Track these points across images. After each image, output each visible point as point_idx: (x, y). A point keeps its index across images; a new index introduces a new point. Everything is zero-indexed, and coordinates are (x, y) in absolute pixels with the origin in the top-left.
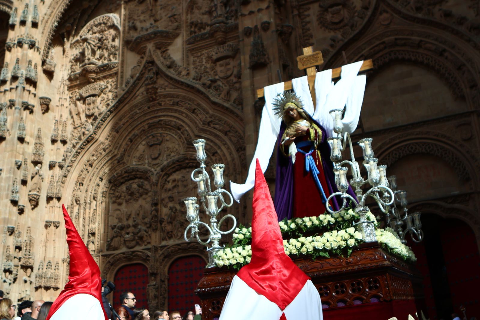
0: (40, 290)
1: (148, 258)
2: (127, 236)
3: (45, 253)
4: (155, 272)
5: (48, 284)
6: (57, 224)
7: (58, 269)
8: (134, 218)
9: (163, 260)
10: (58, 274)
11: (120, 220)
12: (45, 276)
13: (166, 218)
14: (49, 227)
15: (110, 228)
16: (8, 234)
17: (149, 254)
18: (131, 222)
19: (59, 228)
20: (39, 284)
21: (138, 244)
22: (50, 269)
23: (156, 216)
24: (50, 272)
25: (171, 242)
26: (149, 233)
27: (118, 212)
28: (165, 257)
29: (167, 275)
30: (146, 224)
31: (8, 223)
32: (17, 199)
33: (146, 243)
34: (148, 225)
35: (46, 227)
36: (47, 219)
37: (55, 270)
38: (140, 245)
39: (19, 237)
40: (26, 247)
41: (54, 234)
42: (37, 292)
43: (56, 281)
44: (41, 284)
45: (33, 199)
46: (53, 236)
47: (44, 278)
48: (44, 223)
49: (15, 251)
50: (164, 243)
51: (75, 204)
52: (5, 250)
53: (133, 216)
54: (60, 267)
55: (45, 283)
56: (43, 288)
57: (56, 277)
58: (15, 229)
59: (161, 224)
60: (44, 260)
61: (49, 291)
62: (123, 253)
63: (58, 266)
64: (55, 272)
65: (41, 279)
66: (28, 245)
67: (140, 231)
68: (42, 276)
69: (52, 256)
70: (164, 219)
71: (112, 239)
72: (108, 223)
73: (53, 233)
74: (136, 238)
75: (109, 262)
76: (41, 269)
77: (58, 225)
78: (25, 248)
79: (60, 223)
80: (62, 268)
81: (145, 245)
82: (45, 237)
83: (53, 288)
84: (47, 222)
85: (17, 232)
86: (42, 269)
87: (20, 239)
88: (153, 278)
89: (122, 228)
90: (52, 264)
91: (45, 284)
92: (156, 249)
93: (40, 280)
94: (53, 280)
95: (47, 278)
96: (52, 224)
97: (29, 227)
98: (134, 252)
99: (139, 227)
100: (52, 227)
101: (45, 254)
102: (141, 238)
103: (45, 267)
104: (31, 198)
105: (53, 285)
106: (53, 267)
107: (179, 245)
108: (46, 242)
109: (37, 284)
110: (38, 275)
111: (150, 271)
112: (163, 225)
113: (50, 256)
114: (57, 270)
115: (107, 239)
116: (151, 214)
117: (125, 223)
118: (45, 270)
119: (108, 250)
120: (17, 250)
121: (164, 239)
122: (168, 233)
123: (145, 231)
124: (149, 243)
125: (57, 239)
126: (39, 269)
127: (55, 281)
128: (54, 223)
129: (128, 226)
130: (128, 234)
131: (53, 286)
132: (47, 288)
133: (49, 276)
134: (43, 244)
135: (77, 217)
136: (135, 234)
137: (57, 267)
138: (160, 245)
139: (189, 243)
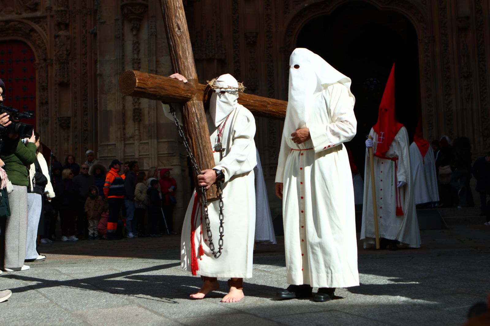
139: (7, 22)
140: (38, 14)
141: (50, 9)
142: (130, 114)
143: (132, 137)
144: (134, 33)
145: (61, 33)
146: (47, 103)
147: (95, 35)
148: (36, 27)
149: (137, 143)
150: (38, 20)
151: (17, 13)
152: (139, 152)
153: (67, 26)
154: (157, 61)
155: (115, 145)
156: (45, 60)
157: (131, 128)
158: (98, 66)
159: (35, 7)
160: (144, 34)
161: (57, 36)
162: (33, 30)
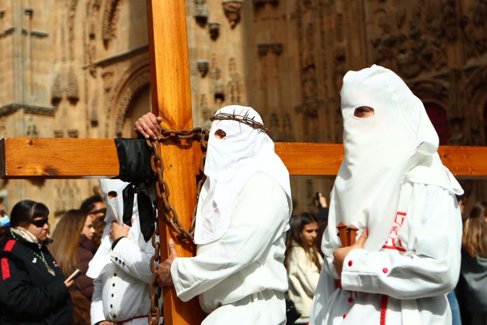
1: (445, 92)
2: (402, 57)
3: (266, 99)
4: (460, 116)
6: (277, 48)
7: (289, 125)
8: (411, 23)
9: (473, 94)
10: (289, 133)
11: (386, 28)
13: (470, 15)
14: (266, 54)
15: (370, 45)
16: (200, 75)
17: (446, 84)
18: (406, 31)
19: (282, 55)
21: (423, 68)
22: (275, 127)
23: (452, 15)
24: (276, 132)
26: (443, 46)
27: (381, 15)
28: (476, 88)
29: (482, 119)
30: (434, 30)
31: (196, 57)
32: (204, 14)
33: (437, 66)
34: (439, 33)
35: (261, 55)
36: (259, 41)
37: (284, 127)
38: (427, 70)
39: (217, 78)
40: (232, 93)
41: (275, 66)
45: (231, 10)
46: (274, 69)
48: (257, 49)
49: (216, 101)
50: (471, 63)
51: (303, 8)
52: (199, 103)
53: (409, 18)
54: (292, 122)
58: (210, 66)
59: (463, 28)
63: (289, 120)
64: (284, 132)
66: (235, 88)
67: (425, 44)
70: (467, 18)
72: (365, 37)
73: (274, 64)
74: (420, 58)
77: (279, 50)
78: (230, 96)
79: (284, 46)
80: (296, 123)
81: (437, 70)
82: (260, 73)
84: (260, 46)
85: (213, 71)
87: (220, 82)
88: (457, 128)
89: (391, 43)
90: (278, 117)
92: (457, 75)
96: (270, 50)
97: (232, 59)
99: (423, 37)
100: (271, 56)
101: (266, 102)
102: (428, 58)
104: (227, 8)
106: (281, 123)
108: (264, 82)
111: (450, 115)
112: (467, 29)
113: (274, 104)
114: (287, 127)
116: (442, 11)
117: (396, 33)
120: (219, 101)
121: (470, 55)
122: (477, 43)
123: (435, 44)
124: (444, 65)
125: (282, 75)
128: (272, 46)
129: (403, 39)
130: (403, 52)
134: (258, 85)
136: (416, 51)
137: (287, 122)
138: (465, 67)
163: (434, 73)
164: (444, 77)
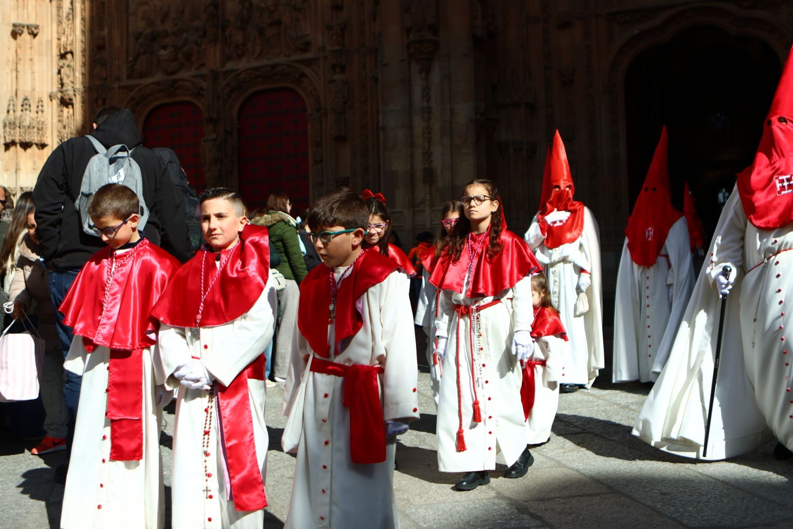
0: (12, 149)
1: (202, 92)
2: (163, 52)
3: (17, 82)
4: (215, 116)
5: (27, 139)
6: (33, 29)
7: (42, 111)
8: (174, 19)
9: (229, 96)
10: (42, 119)
11: (149, 22)
12: (20, 123)
13: (233, 19)
14: (20, 35)
15: (132, 38)
17: (204, 85)
18: (169, 27)
19: (38, 37)
20: (10, 138)
21: (182, 67)
22: (28, 112)
23: (214, 16)
24: (29, 117)
25: (243, 64)
26: (203, 46)
27: (145, 8)
28: (233, 90)
29: (235, 121)
30: (197, 29)
33: (197, 65)
34: (200, 33)
35: (15, 35)
36: (14, 20)
37: (37, 112)
38: (187, 68)
41: (31, 48)
42: (7, 152)
43: (40, 132)
44: (14, 138)
46: (28, 51)
47: (20, 127)
48: (11, 28)
50: (229, 66)
53: (173, 15)
54: (45, 108)
55: (20, 135)
56: (18, 146)
57: (40, 126)
59: (224, 30)
60: (16, 95)
61: (29, 150)
62: (158, 83)
63: (42, 106)
64: (37, 117)
65: (14, 129)
67: (186, 43)
68: (14, 123)
69: (29, 89)
70: (229, 21)
71: (136, 59)
72: (127, 28)
73: (29, 46)
74: (180, 56)
75: (133, 98)
76: (11, 112)
77: (35, 32)
79: (40, 28)
80: (50, 109)
81: (197, 69)
82: (14, 54)
83: (37, 145)
84: (14, 25)
86: (14, 111)
88: (211, 127)
89: (154, 37)
90: (31, 102)
91: (21, 138)
92: (215, 76)
93: (12, 131)
94: (35, 130)
95: (24, 127)
96: (25, 30)
98: (175, 81)
99: (185, 35)
100: (26, 36)
101: (17, 85)
102: (188, 57)
103: (20, 108)
105: (36, 139)
106: (34, 108)
107: (256, 69)
108: (17, 64)
109: (7, 137)
110: (7, 123)
111: (205, 115)
112: (227, 33)
113: (25, 88)
114: (40, 113)
115: (127, 57)
116: (205, 11)
117: (159, 28)
118: (19, 113)
119: (129, 77)
121: (229, 58)
122: (237, 46)
123: (196, 43)
124: (203, 65)
125: (36, 58)
126: (8, 112)
127: (38, 133)
128: (28, 27)
129: (165, 34)
130: (165, 48)
131: (36, 141)
132: (26, 146)
133: (27, 123)
134: (11, 66)
135: (71, 17)
136: (177, 48)
137: (40, 107)
138: (224, 70)
139: (274, 66)
140: (309, 55)
141: (323, 48)
142: (419, 174)
143: (422, 203)
144: (423, 75)
145: (336, 77)
146: (321, 161)
147: (376, 79)
148: (307, 70)
149: (428, 210)
150: (308, 63)
151: (285, 56)
152: (432, 221)
153: (343, 69)
154: (452, 110)
155: (401, 212)
156: (318, 110)
157: (422, 192)
158: (380, 118)
159: (306, 47)
160: (435, 77)
161: (332, 81)
162: (303, 75)
163: (193, 72)
164: (203, 77)
